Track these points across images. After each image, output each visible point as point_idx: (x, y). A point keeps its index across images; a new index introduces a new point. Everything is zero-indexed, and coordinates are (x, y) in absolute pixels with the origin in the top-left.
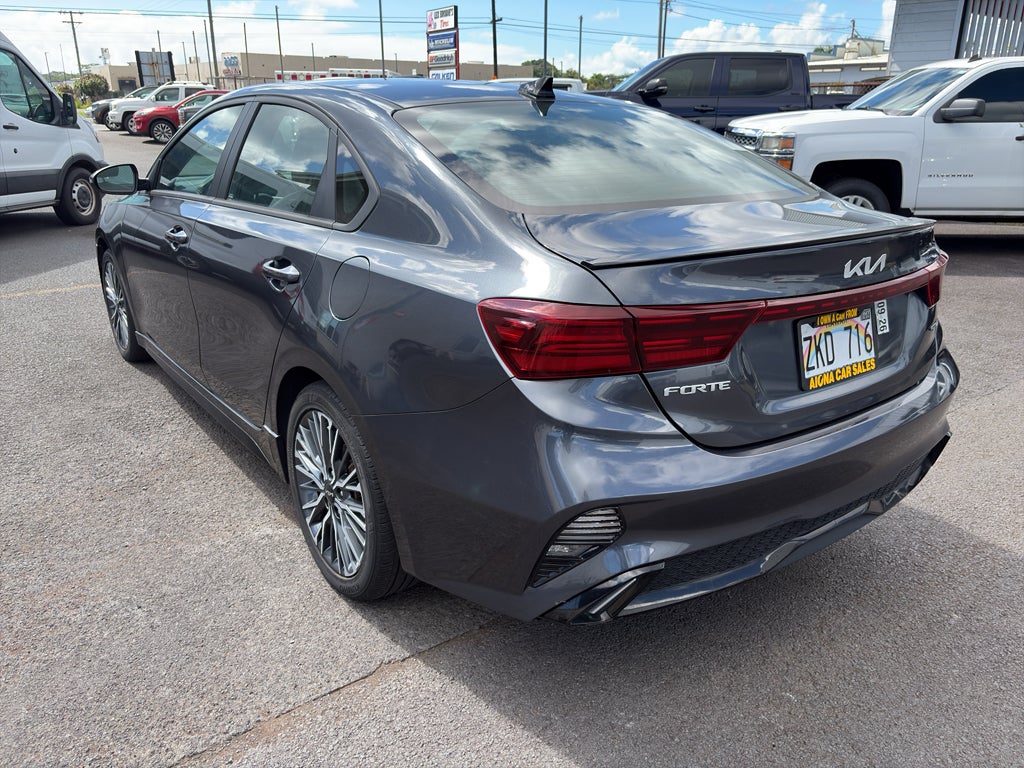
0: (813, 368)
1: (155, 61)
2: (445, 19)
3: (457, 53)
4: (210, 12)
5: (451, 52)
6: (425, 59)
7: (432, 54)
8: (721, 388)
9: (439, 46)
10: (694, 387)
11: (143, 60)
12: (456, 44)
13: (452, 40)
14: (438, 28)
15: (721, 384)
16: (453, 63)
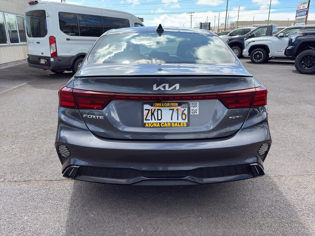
0: (149, 120)
1: (205, 25)
2: (304, 5)
3: (307, 17)
4: (227, 10)
5: (305, 17)
6: (294, 20)
7: (297, 18)
8: (100, 118)
9: (300, 15)
10: (91, 116)
11: (202, 25)
12: (307, 14)
13: (306, 12)
14: (301, 9)
15: (100, 117)
16: (305, 20)
